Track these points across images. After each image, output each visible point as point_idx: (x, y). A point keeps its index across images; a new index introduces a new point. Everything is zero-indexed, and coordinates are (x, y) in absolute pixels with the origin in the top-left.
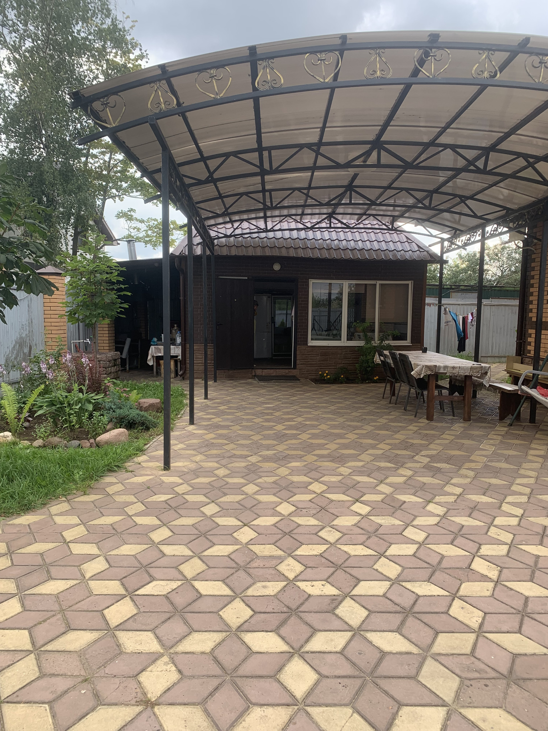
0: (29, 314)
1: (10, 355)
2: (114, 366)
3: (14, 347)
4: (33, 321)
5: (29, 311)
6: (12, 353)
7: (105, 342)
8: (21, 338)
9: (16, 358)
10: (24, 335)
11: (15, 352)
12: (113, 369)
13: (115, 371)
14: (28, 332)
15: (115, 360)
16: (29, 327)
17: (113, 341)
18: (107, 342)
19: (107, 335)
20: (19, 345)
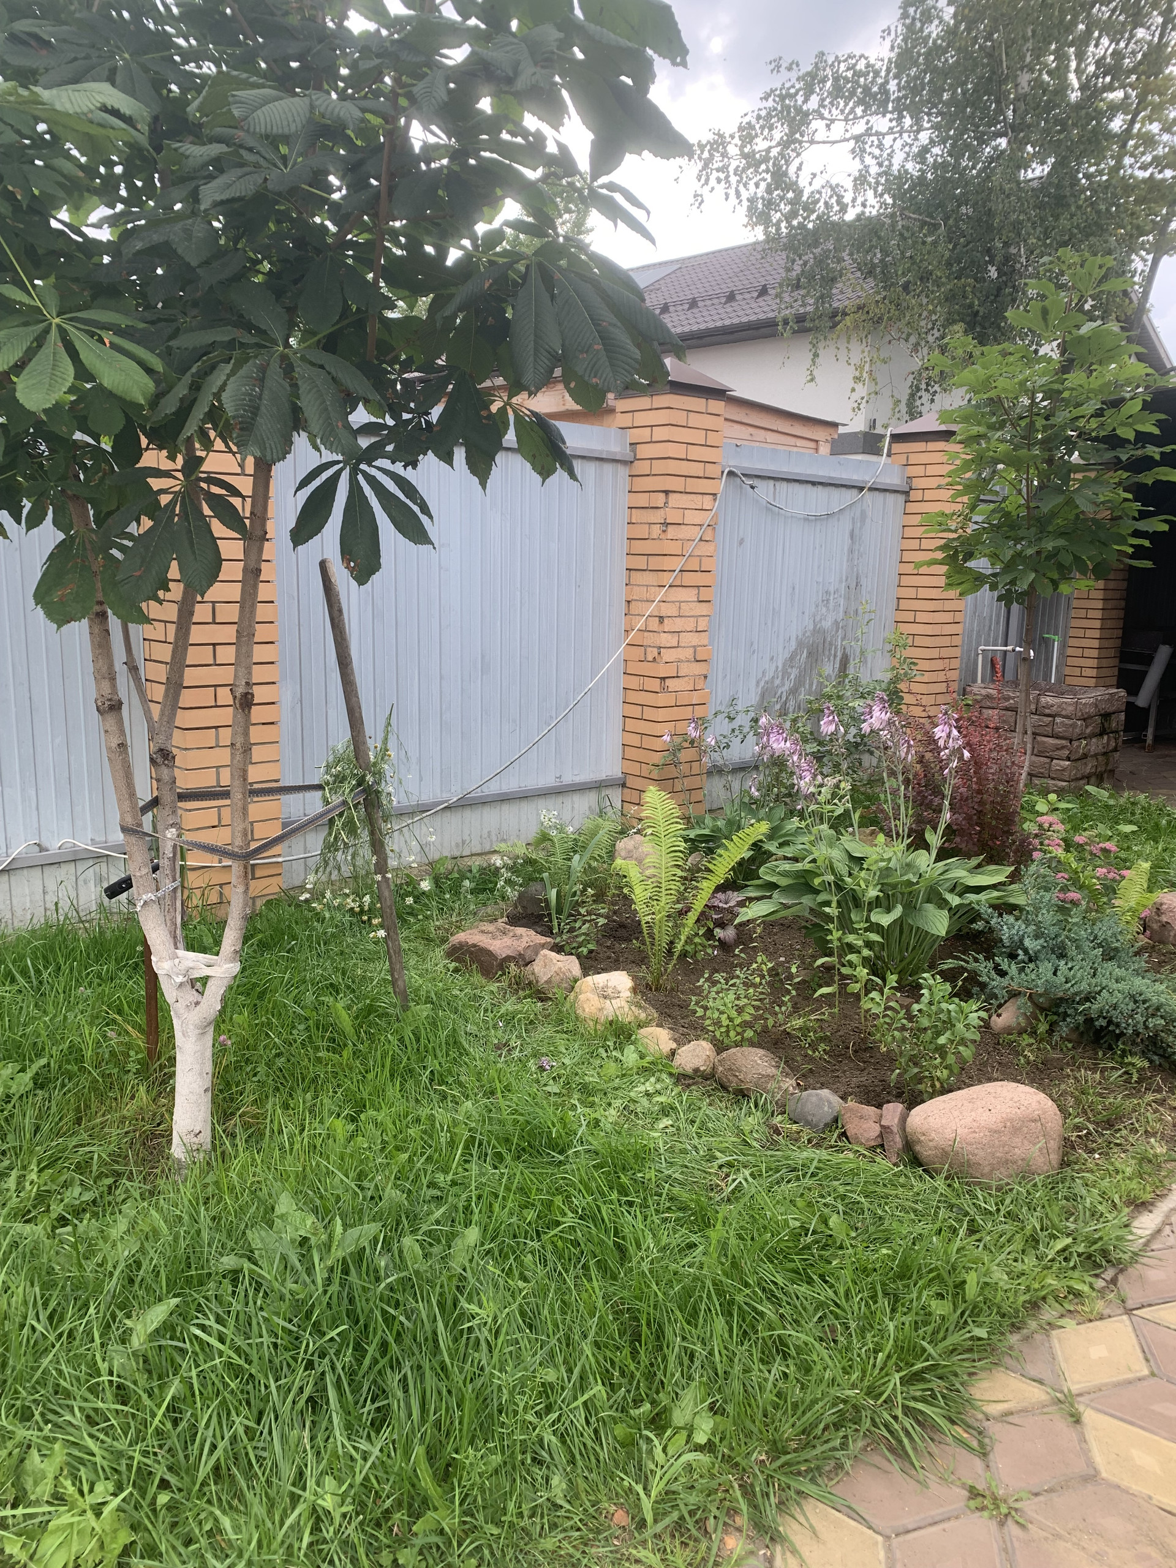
0: (850, 560)
1: (777, 682)
2: (1101, 734)
3: (792, 658)
4: (863, 581)
5: (851, 551)
6: (785, 674)
7: (1087, 653)
8: (817, 631)
9: (794, 691)
10: (827, 624)
11: (794, 673)
12: (1096, 745)
13: (1101, 749)
14: (841, 614)
15: (1106, 716)
16: (848, 599)
17: (1112, 653)
18: (1095, 653)
19: (1097, 634)
20: (810, 654)
